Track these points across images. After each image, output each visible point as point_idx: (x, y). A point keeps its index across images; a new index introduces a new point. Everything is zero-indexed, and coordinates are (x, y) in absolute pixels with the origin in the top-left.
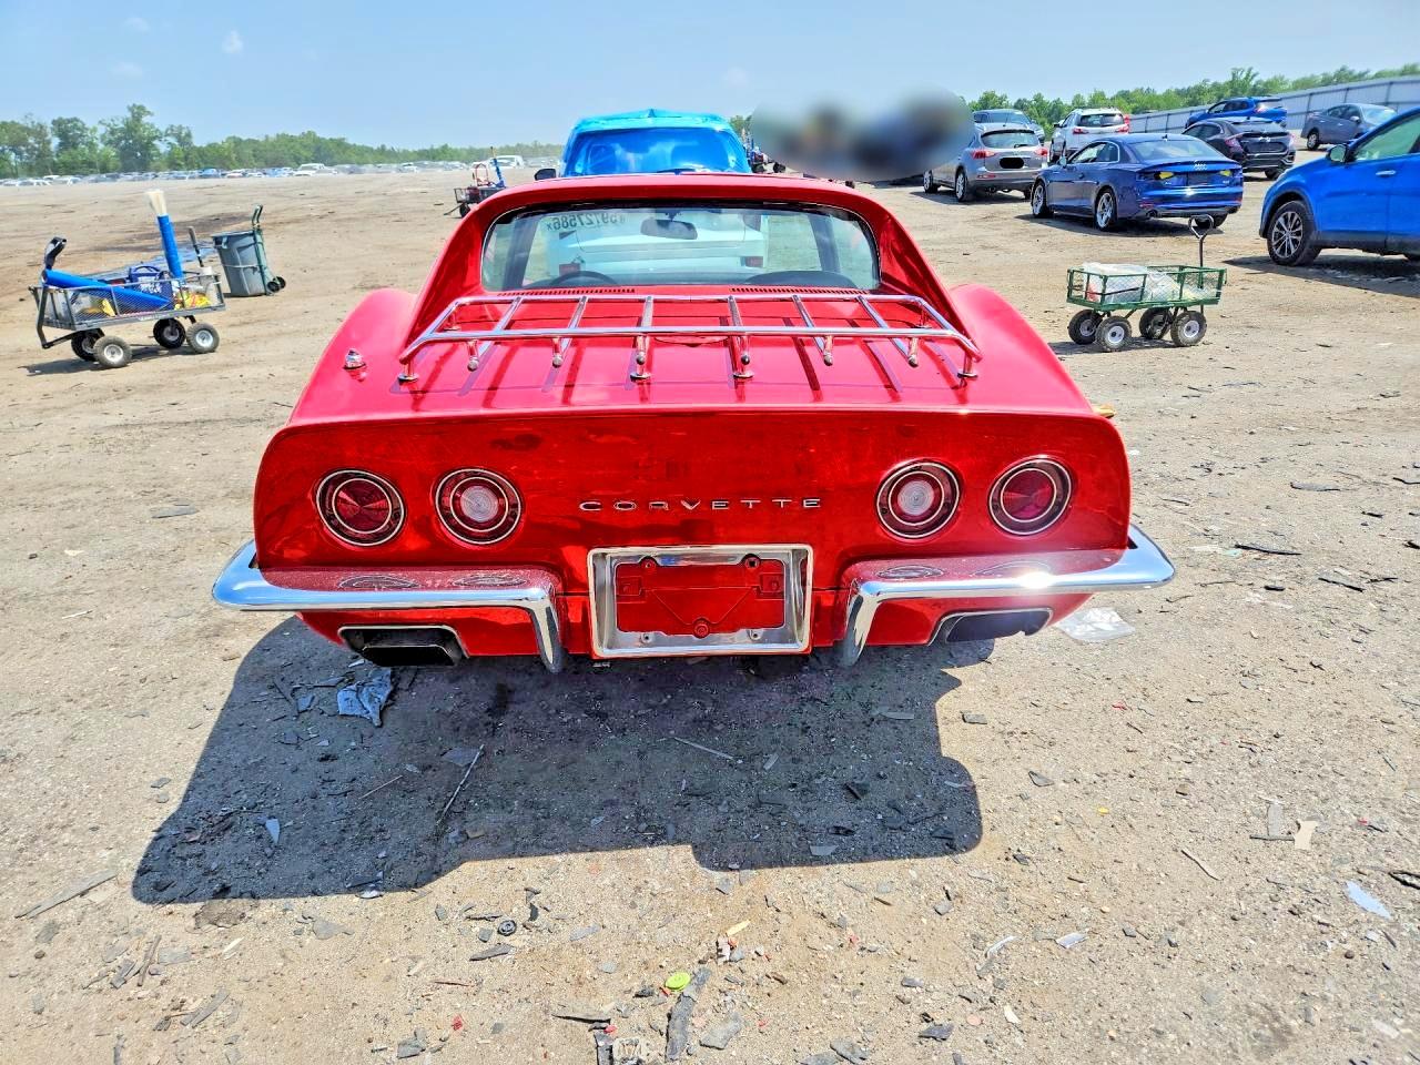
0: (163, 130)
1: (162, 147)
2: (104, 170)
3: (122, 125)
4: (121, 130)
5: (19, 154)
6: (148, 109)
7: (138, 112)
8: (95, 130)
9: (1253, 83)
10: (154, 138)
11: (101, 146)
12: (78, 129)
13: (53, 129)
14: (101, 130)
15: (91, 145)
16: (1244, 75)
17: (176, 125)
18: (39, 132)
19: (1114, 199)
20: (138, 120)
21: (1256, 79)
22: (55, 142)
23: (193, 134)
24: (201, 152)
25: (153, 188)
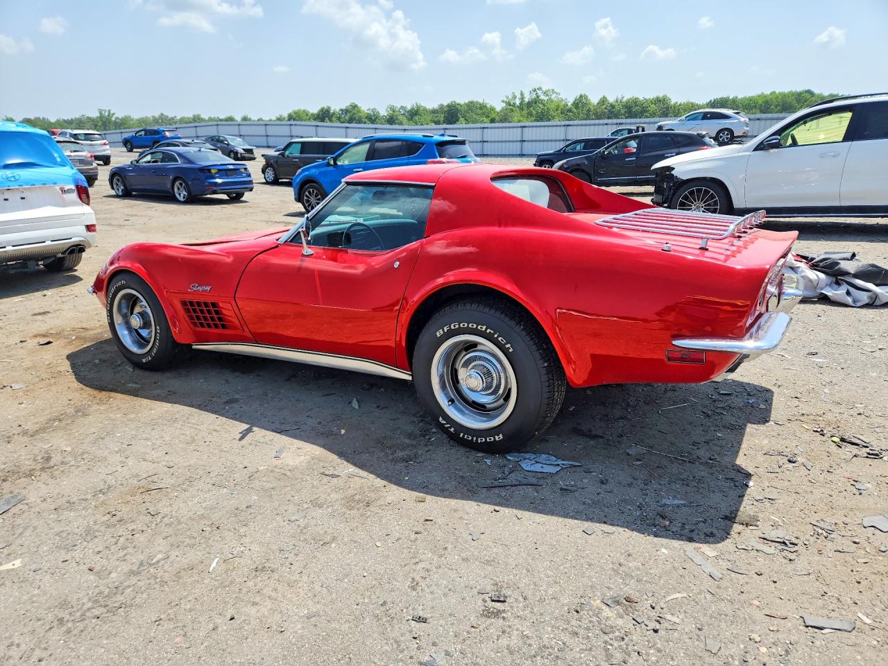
9: (113, 119)
16: (107, 114)
19: (186, 184)
21: (115, 116)
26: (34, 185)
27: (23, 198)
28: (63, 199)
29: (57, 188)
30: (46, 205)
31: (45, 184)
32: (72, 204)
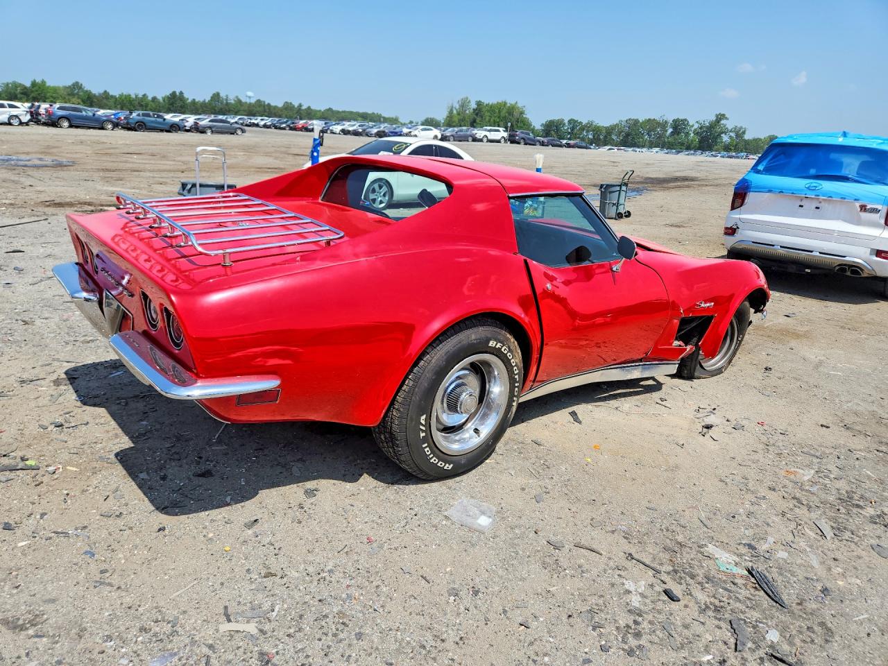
0: (730, 128)
1: (725, 138)
2: (688, 148)
3: (708, 124)
4: (707, 127)
5: (650, 136)
6: (727, 116)
7: (720, 117)
8: (693, 126)
10: (722, 133)
11: (692, 135)
12: (685, 125)
13: (671, 124)
14: (696, 126)
15: (687, 134)
17: (739, 126)
18: (663, 125)
20: (718, 122)
22: (670, 130)
23: (747, 132)
24: (747, 142)
25: (540, 153)
26: (830, 197)
27: (817, 208)
28: (860, 217)
29: (857, 205)
30: (837, 219)
31: (845, 198)
32: (874, 225)
